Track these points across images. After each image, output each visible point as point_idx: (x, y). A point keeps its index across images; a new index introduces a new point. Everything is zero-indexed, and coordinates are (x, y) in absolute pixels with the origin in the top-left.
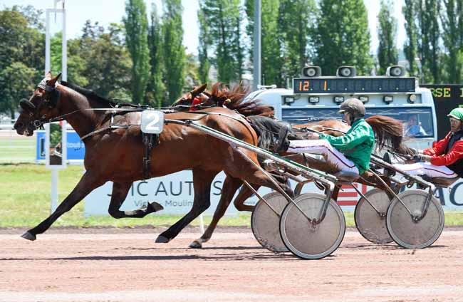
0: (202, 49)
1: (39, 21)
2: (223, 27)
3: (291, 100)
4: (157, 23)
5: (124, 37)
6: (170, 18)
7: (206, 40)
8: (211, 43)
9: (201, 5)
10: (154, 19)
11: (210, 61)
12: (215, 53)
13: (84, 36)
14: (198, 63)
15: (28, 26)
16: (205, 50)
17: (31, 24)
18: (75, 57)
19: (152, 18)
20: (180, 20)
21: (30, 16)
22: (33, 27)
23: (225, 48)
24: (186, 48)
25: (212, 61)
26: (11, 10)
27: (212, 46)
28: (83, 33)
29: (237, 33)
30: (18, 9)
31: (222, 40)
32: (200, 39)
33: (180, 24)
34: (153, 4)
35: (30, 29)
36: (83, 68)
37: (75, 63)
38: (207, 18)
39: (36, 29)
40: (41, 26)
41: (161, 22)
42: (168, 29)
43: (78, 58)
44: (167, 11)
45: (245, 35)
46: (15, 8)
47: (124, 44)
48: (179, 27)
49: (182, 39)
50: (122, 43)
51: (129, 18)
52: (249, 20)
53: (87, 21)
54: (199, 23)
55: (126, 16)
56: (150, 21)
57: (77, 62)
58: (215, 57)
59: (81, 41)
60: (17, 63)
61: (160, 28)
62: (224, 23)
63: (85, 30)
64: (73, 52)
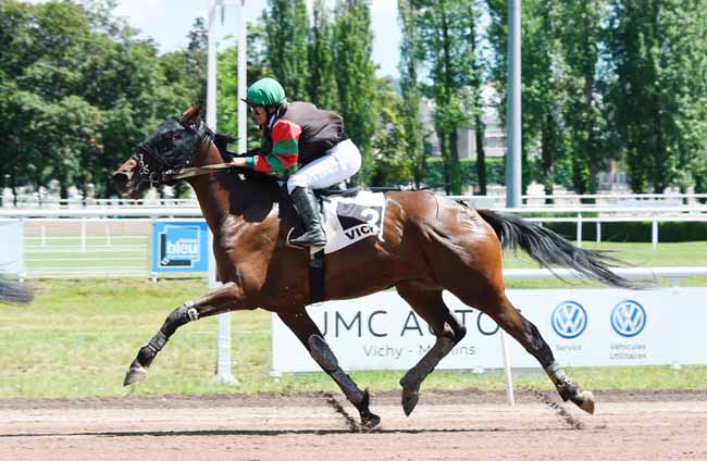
0: (406, 69)
1: (111, 20)
2: (445, 28)
4: (323, 22)
5: (265, 48)
6: (348, 14)
7: (413, 53)
8: (422, 56)
10: (320, 15)
11: (421, 90)
12: (430, 77)
13: (192, 46)
14: (396, 95)
15: (91, 31)
16: (412, 70)
17: (96, 26)
18: (176, 84)
19: (316, 13)
20: (366, 16)
21: (95, 11)
22: (100, 31)
23: (449, 66)
24: (378, 67)
25: (425, 90)
27: (425, 62)
28: (189, 41)
29: (471, 38)
31: (442, 51)
32: (404, 51)
33: (368, 24)
35: (95, 35)
37: (175, 98)
38: (415, 12)
39: (104, 35)
40: (113, 30)
41: (332, 20)
42: (345, 28)
43: (180, 86)
45: (486, 43)
47: (264, 61)
48: (365, 30)
49: (369, 49)
50: (261, 58)
51: (275, 14)
52: (492, 14)
53: (198, 19)
54: (401, 21)
55: (269, 9)
56: (312, 18)
57: (180, 94)
58: (431, 83)
59: (187, 55)
60: (73, 97)
61: (331, 32)
62: (447, 21)
63: (194, 35)
64: (171, 76)
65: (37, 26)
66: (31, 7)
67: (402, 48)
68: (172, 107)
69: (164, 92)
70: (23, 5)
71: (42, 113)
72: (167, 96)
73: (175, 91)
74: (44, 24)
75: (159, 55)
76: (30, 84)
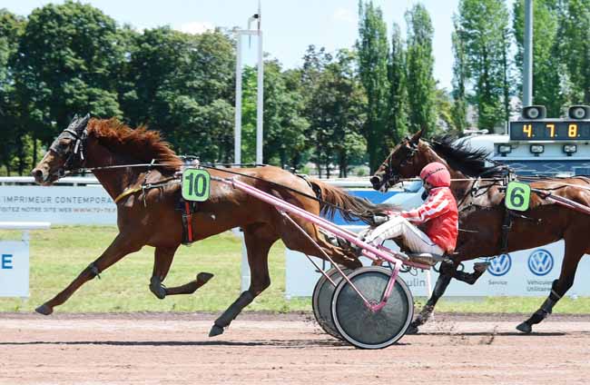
0: (457, 84)
2: (485, 55)
3: (507, 149)
4: (399, 49)
5: (358, 68)
6: (416, 43)
7: (462, 72)
8: (468, 75)
9: (456, 27)
10: (397, 44)
11: (468, 99)
12: (474, 89)
13: (306, 66)
14: (451, 102)
15: (233, 54)
16: (461, 85)
18: (293, 92)
19: (394, 42)
20: (429, 45)
23: (487, 82)
24: (438, 82)
25: (470, 100)
26: (213, 32)
27: (470, 79)
28: (304, 61)
29: (504, 62)
30: (222, 30)
31: (483, 71)
32: (456, 71)
33: (430, 51)
34: (395, 25)
36: (303, 107)
37: (292, 102)
38: (464, 43)
41: (405, 48)
42: (414, 54)
43: (296, 94)
44: (413, 34)
45: (514, 66)
46: (217, 30)
47: (357, 77)
48: (428, 56)
49: (431, 69)
50: (354, 75)
51: (364, 43)
52: (519, 46)
53: (310, 46)
54: (454, 49)
55: (360, 40)
56: (391, 47)
57: (296, 99)
58: (474, 93)
59: (302, 72)
60: (220, 100)
61: (404, 56)
62: (487, 50)
63: (307, 58)
64: (290, 86)
65: (195, 50)
66: (192, 37)
67: (454, 69)
68: (290, 108)
69: (285, 98)
70: (186, 35)
71: (198, 111)
72: (286, 100)
73: (292, 97)
74: (200, 48)
75: (282, 71)
76: (191, 91)
